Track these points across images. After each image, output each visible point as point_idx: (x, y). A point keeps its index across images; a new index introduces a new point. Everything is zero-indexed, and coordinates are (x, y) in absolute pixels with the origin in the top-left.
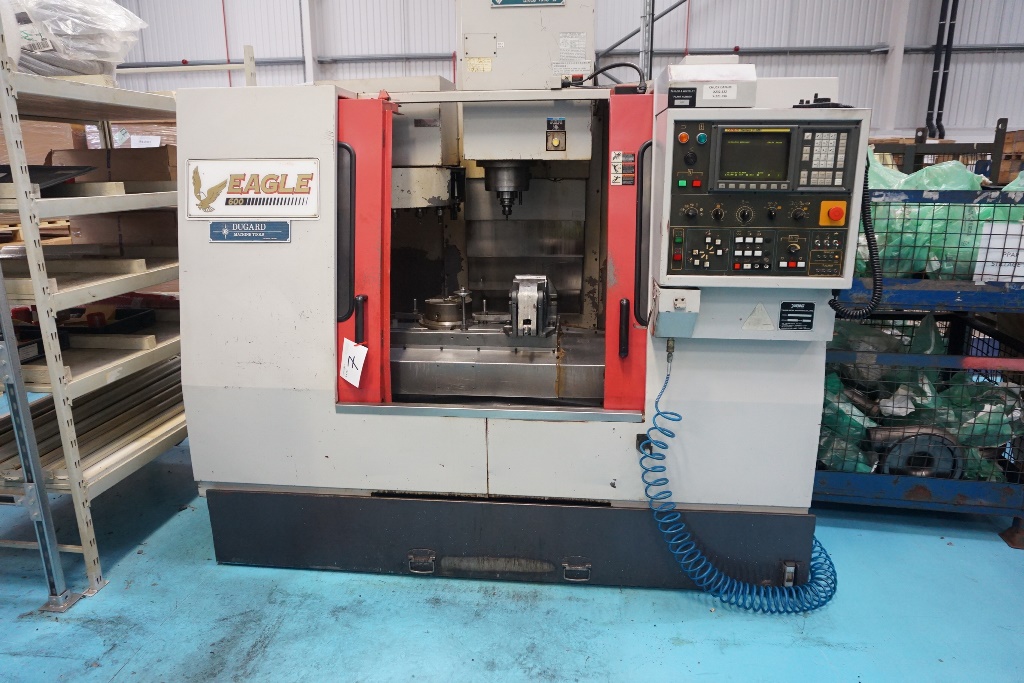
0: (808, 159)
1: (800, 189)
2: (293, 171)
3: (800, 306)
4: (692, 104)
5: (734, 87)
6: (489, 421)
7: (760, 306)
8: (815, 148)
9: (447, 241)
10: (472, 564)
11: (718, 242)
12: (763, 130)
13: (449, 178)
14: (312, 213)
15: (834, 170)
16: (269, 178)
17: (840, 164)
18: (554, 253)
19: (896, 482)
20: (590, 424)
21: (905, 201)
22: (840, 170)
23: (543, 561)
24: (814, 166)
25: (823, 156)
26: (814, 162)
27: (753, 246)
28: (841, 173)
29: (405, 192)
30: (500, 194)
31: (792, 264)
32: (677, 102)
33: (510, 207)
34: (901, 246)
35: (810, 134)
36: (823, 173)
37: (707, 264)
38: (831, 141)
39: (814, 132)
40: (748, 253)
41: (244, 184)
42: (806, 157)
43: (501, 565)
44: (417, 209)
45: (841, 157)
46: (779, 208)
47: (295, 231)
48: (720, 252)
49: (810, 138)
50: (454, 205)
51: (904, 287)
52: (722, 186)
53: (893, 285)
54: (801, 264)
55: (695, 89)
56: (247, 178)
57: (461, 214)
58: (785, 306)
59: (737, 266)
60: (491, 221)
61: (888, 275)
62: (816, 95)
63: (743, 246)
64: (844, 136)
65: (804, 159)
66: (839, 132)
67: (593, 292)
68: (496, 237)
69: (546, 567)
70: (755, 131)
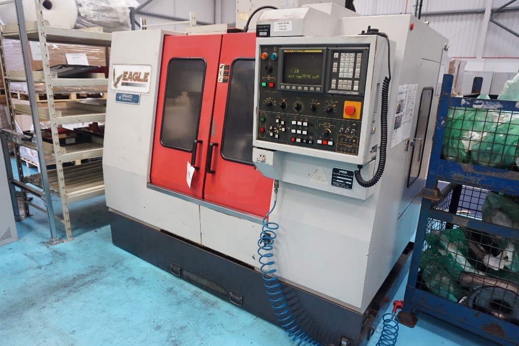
0: (336, 71)
1: (330, 92)
2: (143, 70)
3: (344, 172)
4: (268, 35)
5: (290, 23)
6: (201, 206)
7: (320, 168)
8: (341, 64)
10: (194, 277)
11: (283, 123)
12: (306, 51)
14: (147, 91)
15: (353, 79)
16: (136, 73)
17: (357, 75)
19: (477, 315)
20: (243, 220)
21: (499, 109)
22: (357, 79)
23: (223, 288)
24: (340, 76)
25: (346, 69)
26: (340, 74)
27: (302, 128)
28: (358, 82)
31: (325, 142)
32: (261, 34)
34: (494, 142)
35: (338, 54)
36: (346, 81)
37: (277, 136)
38: (351, 59)
39: (340, 52)
40: (299, 132)
41: (127, 76)
42: (335, 70)
43: (205, 282)
45: (358, 70)
46: (319, 104)
47: (142, 99)
48: (283, 129)
49: (337, 57)
51: (493, 174)
52: (283, 87)
53: (486, 171)
54: (330, 143)
55: (270, 25)
56: (129, 73)
58: (335, 171)
59: (293, 139)
61: (484, 164)
62: (369, 27)
63: (297, 127)
64: (359, 55)
65: (333, 71)
66: (356, 52)
69: (223, 291)
70: (301, 51)
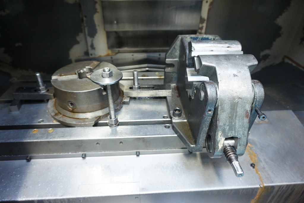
67: (202, 28)
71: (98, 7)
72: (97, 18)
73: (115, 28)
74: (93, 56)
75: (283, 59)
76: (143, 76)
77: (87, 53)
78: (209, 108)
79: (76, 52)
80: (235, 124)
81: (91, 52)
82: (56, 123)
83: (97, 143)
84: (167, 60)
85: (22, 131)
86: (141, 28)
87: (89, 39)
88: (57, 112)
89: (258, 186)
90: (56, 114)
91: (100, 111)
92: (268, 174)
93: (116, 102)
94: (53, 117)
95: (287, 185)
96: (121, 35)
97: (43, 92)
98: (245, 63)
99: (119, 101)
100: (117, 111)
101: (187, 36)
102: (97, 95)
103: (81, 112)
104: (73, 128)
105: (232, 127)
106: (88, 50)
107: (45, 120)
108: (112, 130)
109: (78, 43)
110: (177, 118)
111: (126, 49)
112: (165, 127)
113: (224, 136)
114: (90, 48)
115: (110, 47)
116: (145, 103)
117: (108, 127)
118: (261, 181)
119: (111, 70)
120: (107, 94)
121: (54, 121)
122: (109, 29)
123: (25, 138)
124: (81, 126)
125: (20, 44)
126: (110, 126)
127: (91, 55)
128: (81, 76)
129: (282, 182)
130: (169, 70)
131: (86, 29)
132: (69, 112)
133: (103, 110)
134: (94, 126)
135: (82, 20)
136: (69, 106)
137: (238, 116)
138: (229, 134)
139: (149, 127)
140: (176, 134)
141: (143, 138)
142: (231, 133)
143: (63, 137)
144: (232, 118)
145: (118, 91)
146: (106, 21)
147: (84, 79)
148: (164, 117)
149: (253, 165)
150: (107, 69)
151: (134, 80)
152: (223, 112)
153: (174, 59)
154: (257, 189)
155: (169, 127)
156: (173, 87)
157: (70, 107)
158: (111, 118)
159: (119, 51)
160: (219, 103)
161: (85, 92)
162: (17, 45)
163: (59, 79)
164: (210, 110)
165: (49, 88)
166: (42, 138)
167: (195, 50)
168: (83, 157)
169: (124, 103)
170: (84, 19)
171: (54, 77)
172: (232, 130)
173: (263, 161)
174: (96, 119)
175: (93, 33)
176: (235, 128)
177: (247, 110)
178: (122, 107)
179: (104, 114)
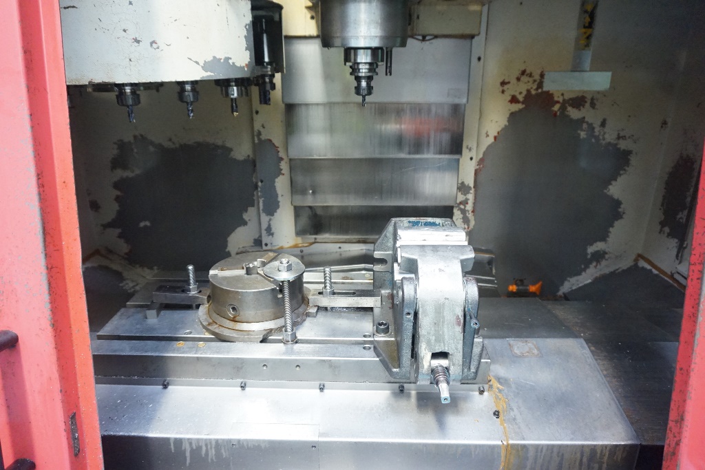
9: (259, 133)
13: (248, 18)
18: (417, 152)
29: (145, 44)
30: (350, 53)
33: (369, 79)
44: (181, 84)
50: (263, 76)
57: (277, 94)
60: (324, 105)
67: (465, 202)
68: (331, 129)
71: (284, 166)
72: (282, 184)
73: (309, 201)
74: (269, 247)
75: (636, 260)
76: (344, 278)
77: (258, 242)
78: (406, 311)
79: (239, 238)
80: (443, 332)
81: (265, 239)
82: (208, 335)
83: (265, 365)
84: (375, 252)
85: (163, 342)
86: (354, 202)
87: (265, 218)
88: (211, 321)
89: (500, 443)
90: (209, 324)
91: (273, 321)
92: (519, 428)
93: (295, 311)
94: (204, 327)
95: (548, 446)
96: (319, 212)
97: (193, 293)
98: (456, 256)
99: (301, 310)
100: (295, 324)
101: (404, 219)
102: (269, 297)
103: (245, 321)
104: (232, 343)
105: (439, 339)
106: (261, 236)
107: (193, 331)
108: (286, 349)
109: (245, 223)
110: (382, 335)
111: (326, 236)
112: (364, 348)
113: (429, 350)
114: (264, 233)
115: (300, 233)
116: (340, 317)
117: (282, 344)
118: (506, 436)
119: (290, 263)
120: (283, 297)
121: (206, 333)
122: (300, 201)
123: (167, 351)
124: (244, 341)
125: (148, 223)
126: (284, 343)
127: (266, 245)
128: (249, 272)
129: (539, 439)
130: (378, 268)
131: (261, 201)
132: (228, 321)
133: (276, 321)
134: (261, 342)
135: (256, 187)
136: (229, 311)
137: (446, 323)
138: (437, 348)
139: (341, 348)
140: (378, 357)
141: (330, 360)
142: (440, 346)
143: (218, 353)
144: (438, 325)
145: (300, 296)
146: (295, 189)
147: (253, 276)
148: (365, 336)
149: (497, 414)
150: (284, 261)
151: (325, 283)
152: (425, 316)
153: (385, 251)
154: (498, 446)
155: (370, 348)
156: (387, 295)
157: (231, 313)
158: (286, 331)
159: (315, 239)
160: (420, 304)
161: (254, 292)
162: (142, 224)
163: (219, 274)
164: (409, 314)
165: (201, 289)
166: (190, 352)
167: (400, 238)
168: (242, 387)
169: (308, 315)
170: (260, 184)
171: (212, 272)
172: (440, 342)
173: (515, 409)
174: (265, 332)
175: (272, 208)
176: (444, 339)
177: (458, 316)
178: (305, 320)
179: (276, 327)
